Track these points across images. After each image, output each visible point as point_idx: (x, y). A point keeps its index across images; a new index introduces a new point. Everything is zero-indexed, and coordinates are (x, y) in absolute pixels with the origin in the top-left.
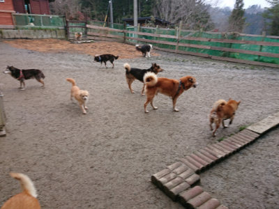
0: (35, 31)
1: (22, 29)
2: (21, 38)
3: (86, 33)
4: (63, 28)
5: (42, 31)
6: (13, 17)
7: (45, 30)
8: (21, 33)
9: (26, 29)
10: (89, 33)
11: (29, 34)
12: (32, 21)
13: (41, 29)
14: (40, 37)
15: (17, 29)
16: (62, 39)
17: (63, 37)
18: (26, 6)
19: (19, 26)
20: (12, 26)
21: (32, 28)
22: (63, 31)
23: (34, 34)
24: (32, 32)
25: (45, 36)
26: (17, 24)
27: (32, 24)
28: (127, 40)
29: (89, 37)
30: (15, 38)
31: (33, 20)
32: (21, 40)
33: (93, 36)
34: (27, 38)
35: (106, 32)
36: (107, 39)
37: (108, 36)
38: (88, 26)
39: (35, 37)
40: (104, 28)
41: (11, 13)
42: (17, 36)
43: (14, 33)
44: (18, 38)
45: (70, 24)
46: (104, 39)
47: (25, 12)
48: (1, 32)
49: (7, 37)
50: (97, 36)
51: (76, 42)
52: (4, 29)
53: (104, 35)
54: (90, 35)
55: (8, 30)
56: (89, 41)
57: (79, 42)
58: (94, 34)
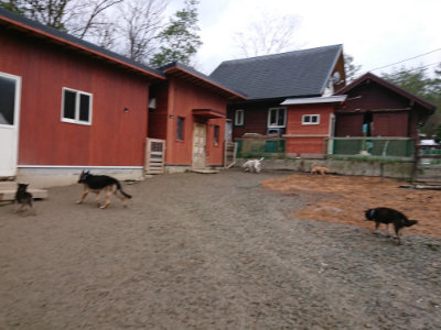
4: (411, 159)
5: (365, 165)
7: (372, 162)
9: (341, 159)
11: (341, 168)
14: (358, 173)
15: (325, 159)
18: (365, 126)
20: (319, 156)
24: (347, 163)
25: (369, 172)
34: (334, 174)
39: (350, 173)
41: (322, 138)
47: (361, 136)
48: (302, 164)
49: (307, 170)
51: (413, 186)
52: (308, 159)
55: (313, 161)
57: (420, 186)
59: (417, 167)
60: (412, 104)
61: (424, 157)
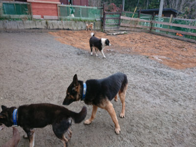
1: (65, 20)
2: (64, 29)
3: (119, 25)
4: (100, 19)
5: (82, 23)
6: (58, 8)
7: (85, 21)
8: (63, 24)
9: (68, 20)
10: (121, 24)
11: (71, 25)
12: (72, 12)
13: (81, 20)
14: (79, 28)
15: (60, 19)
16: (98, 31)
17: (99, 28)
19: (63, 17)
20: (56, 17)
21: (73, 20)
22: (99, 23)
23: (75, 26)
24: (73, 23)
25: (84, 27)
26: (60, 15)
27: (73, 15)
29: (121, 28)
30: (58, 29)
31: (74, 11)
32: (63, 31)
33: (124, 27)
34: (68, 29)
35: (136, 22)
36: (136, 30)
37: (137, 26)
38: (122, 17)
39: (75, 28)
40: (132, 19)
41: (57, 4)
42: (61, 27)
43: (58, 24)
44: (60, 29)
45: (107, 16)
46: (133, 29)
47: (67, 4)
48: (47, 23)
49: (51, 28)
50: (128, 27)
51: (111, 34)
52: (50, 20)
53: (134, 26)
54: (122, 26)
55: (53, 21)
56: (123, 33)
57: (114, 34)
58: (126, 25)
59: (106, 24)
61: (108, 18)
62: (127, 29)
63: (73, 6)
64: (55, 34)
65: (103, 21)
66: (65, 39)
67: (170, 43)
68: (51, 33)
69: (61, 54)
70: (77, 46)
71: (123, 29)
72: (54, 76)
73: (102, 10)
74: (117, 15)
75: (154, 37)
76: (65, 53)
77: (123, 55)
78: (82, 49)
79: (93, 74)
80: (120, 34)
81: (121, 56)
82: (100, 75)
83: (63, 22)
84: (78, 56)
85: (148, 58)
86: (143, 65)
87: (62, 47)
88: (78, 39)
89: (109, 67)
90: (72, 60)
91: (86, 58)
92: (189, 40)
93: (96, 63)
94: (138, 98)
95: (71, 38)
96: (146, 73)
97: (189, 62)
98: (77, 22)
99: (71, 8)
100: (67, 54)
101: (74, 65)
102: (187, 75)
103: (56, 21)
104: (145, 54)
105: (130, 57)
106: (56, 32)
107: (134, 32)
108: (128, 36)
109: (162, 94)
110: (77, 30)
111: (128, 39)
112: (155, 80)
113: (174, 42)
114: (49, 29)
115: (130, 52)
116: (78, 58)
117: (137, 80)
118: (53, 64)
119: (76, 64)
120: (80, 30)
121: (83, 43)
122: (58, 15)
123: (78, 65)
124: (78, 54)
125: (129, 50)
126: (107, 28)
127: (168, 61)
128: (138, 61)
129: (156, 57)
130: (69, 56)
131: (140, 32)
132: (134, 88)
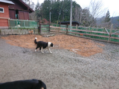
0: (21, 30)
1: (14, 29)
2: (13, 34)
3: (49, 31)
4: (37, 28)
5: (26, 30)
6: (9, 22)
7: (27, 29)
8: (13, 31)
9: (15, 29)
10: (51, 30)
11: (18, 32)
13: (25, 29)
14: (24, 33)
15: (10, 28)
16: (36, 34)
17: (37, 33)
18: (16, 15)
19: (12, 27)
21: (20, 28)
22: (37, 30)
23: (21, 32)
24: (19, 30)
25: (27, 33)
26: (10, 26)
27: (19, 26)
28: (68, 33)
29: (50, 33)
30: (9, 35)
31: (20, 23)
32: (13, 36)
33: (53, 32)
34: (16, 34)
35: (59, 29)
36: (59, 33)
37: (60, 31)
38: (50, 26)
39: (21, 34)
40: (57, 27)
41: (7, 19)
42: (10, 33)
43: (8, 31)
44: (10, 35)
46: (57, 33)
47: (15, 19)
49: (3, 34)
50: (54, 32)
51: (46, 36)
52: (2, 29)
53: (58, 31)
54: (51, 32)
55: (5, 30)
56: (52, 35)
57: (47, 36)
58: (53, 31)
59: (41, 30)
60: (28, 9)
61: (42, 27)
62: (54, 33)
63: (19, 20)
64: (7, 38)
65: (39, 29)
66: (14, 41)
67: (78, 40)
68: (3, 38)
69: (11, 54)
70: (23, 46)
71: (52, 33)
72: (5, 74)
73: (38, 22)
74: (48, 25)
75: (69, 37)
76: (14, 53)
77: (55, 50)
78: (27, 48)
79: (36, 68)
80: (50, 36)
81: (54, 51)
82: (41, 68)
83: (12, 30)
84: (24, 54)
85: (69, 50)
86: (67, 56)
87: (12, 48)
88: (23, 41)
89: (47, 60)
90: (20, 58)
91: (30, 55)
92: (87, 37)
93: (37, 58)
94: (69, 83)
95: (18, 40)
96: (70, 62)
97: (91, 51)
98: (22, 30)
99: (18, 21)
100: (15, 53)
101: (21, 62)
102: (92, 60)
103: (7, 30)
104: (67, 48)
105: (59, 51)
106: (7, 37)
107: (58, 35)
108: (55, 37)
109: (83, 77)
110: (22, 35)
111: (56, 39)
112: (76, 66)
113: (80, 39)
114: (2, 35)
115: (58, 48)
116: (24, 56)
117: (66, 68)
118: (4, 63)
119: (22, 61)
120: (24, 35)
121: (27, 44)
122: (8, 26)
123: (24, 61)
124: (24, 53)
125: (57, 47)
126: (42, 33)
127: (80, 52)
128: (64, 53)
129: (73, 50)
130: (17, 55)
131: (61, 34)
132: (65, 75)
